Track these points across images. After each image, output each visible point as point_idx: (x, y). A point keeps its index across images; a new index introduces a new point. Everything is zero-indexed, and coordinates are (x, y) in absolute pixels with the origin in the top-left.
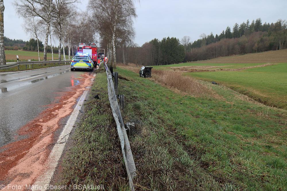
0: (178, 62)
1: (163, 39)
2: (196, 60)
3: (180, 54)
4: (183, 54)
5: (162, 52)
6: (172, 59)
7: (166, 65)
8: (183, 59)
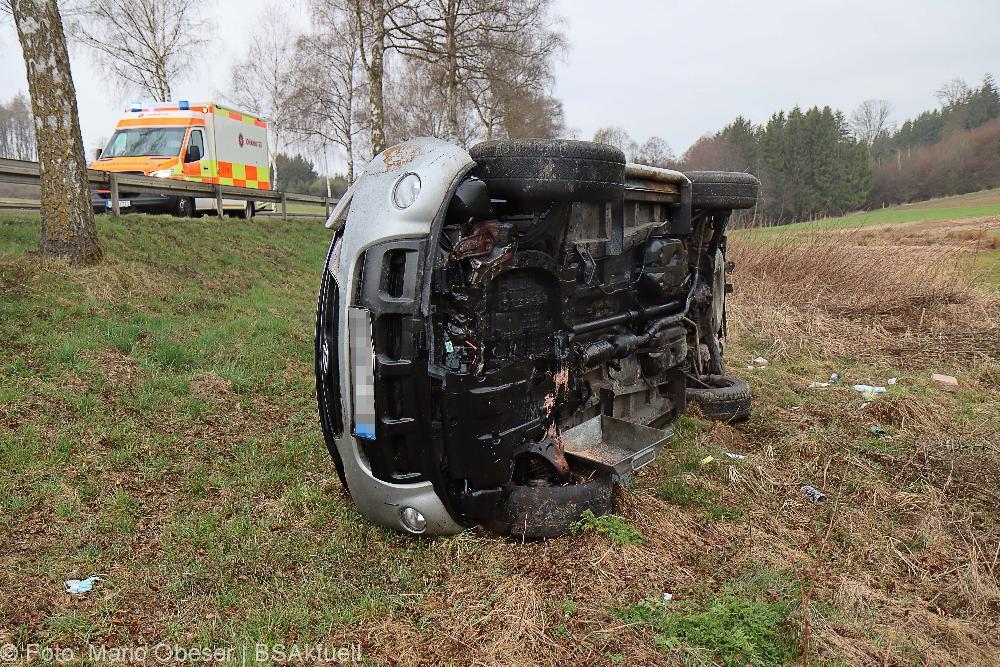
0: (839, 208)
1: (774, 117)
2: (926, 197)
3: (850, 177)
4: (862, 175)
5: (769, 172)
6: (813, 196)
7: (788, 222)
8: (865, 194)
